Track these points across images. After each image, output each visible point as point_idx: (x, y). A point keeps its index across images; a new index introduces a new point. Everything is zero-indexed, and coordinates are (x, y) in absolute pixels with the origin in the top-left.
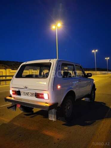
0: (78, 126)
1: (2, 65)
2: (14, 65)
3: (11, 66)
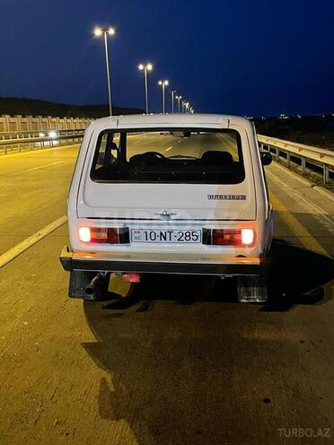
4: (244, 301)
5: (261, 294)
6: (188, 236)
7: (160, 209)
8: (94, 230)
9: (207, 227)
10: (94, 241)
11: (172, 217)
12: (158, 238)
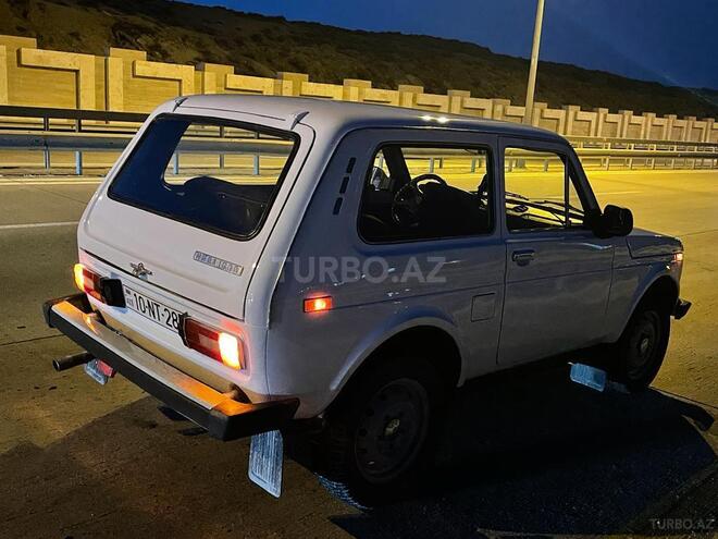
1: (185, 38)
2: (255, 38)
3: (240, 42)
5: (272, 479)
8: (85, 272)
10: (86, 289)
11: (149, 279)
12: (148, 311)
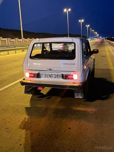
0: (99, 100)
4: (76, 97)
5: (81, 96)
6: (57, 76)
7: (49, 67)
8: (30, 74)
9: (63, 73)
10: (30, 77)
11: (52, 70)
12: (49, 77)
